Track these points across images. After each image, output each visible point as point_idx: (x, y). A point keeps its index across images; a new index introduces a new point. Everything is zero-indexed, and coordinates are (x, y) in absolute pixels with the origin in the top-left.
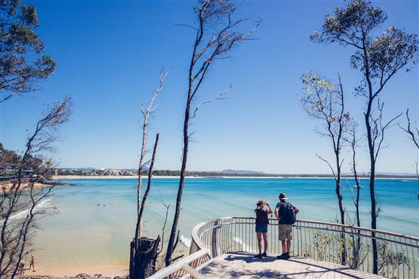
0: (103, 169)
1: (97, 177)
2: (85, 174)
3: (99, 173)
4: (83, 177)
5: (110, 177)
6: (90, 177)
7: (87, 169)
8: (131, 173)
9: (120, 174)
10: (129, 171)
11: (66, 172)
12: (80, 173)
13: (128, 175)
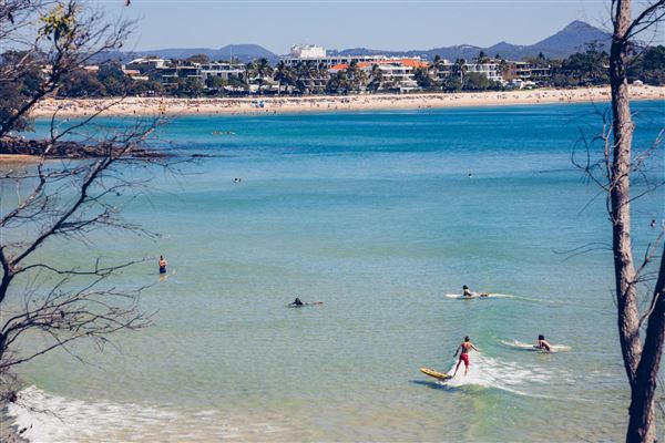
0: (316, 53)
1: (289, 105)
2: (213, 89)
3: (297, 76)
4: (206, 107)
5: (363, 101)
6: (245, 106)
7: (223, 58)
8: (488, 71)
9: (424, 84)
10: (482, 57)
11: (102, 76)
12: (181, 78)
13: (476, 84)
